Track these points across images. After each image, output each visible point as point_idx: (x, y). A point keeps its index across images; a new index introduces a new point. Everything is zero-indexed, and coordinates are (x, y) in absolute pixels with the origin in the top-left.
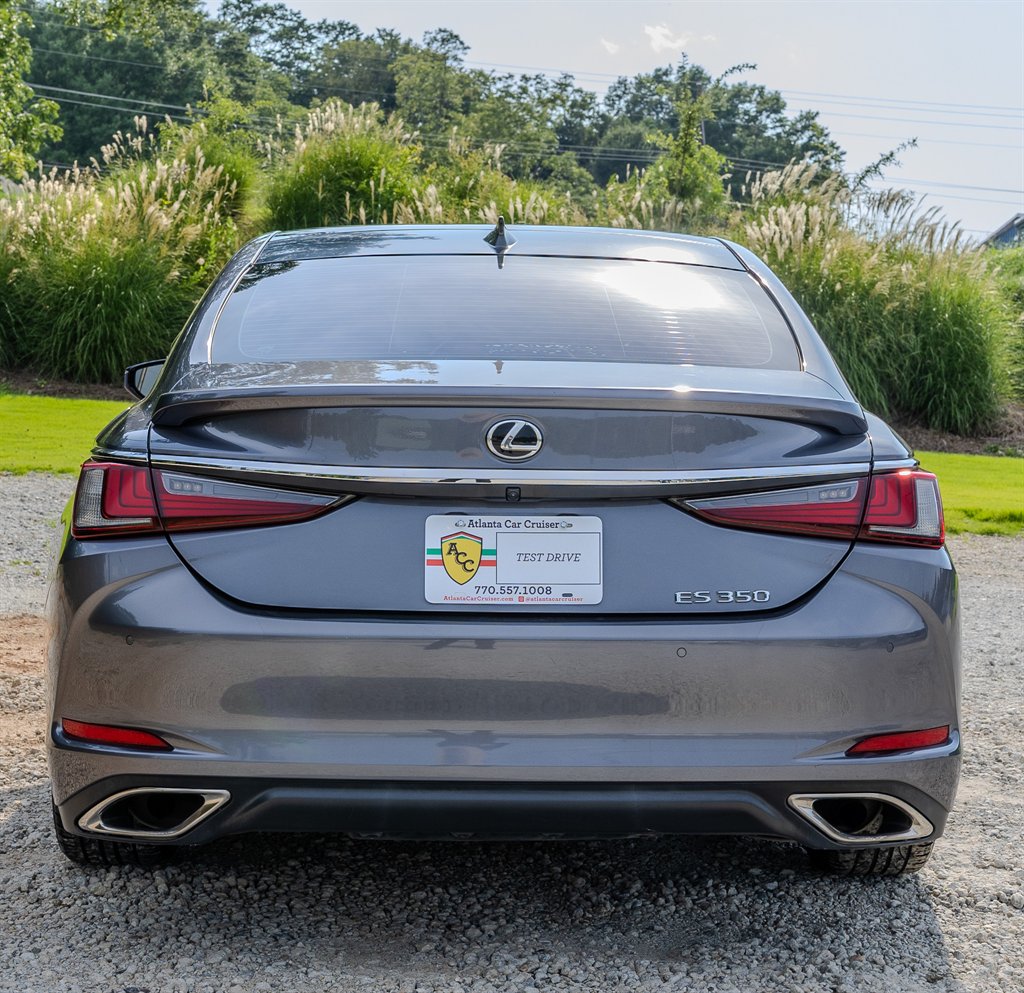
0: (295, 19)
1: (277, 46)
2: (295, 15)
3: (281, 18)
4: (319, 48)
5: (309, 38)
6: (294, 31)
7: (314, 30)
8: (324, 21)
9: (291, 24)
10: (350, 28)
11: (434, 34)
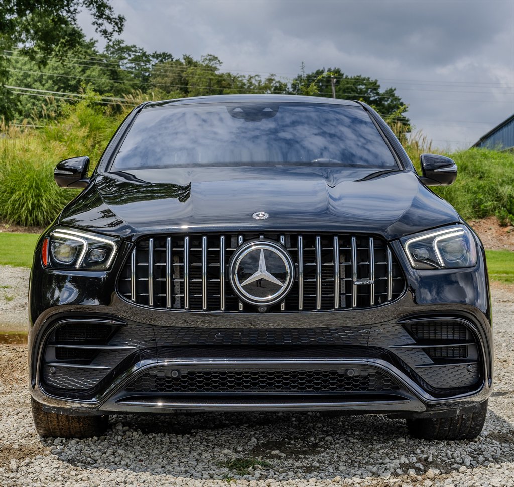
0: (141, 51)
1: (133, 65)
2: (141, 50)
3: (134, 51)
4: (153, 65)
5: (149, 61)
6: (141, 58)
7: (150, 57)
8: (156, 52)
9: (139, 54)
10: (168, 56)
11: (206, 57)
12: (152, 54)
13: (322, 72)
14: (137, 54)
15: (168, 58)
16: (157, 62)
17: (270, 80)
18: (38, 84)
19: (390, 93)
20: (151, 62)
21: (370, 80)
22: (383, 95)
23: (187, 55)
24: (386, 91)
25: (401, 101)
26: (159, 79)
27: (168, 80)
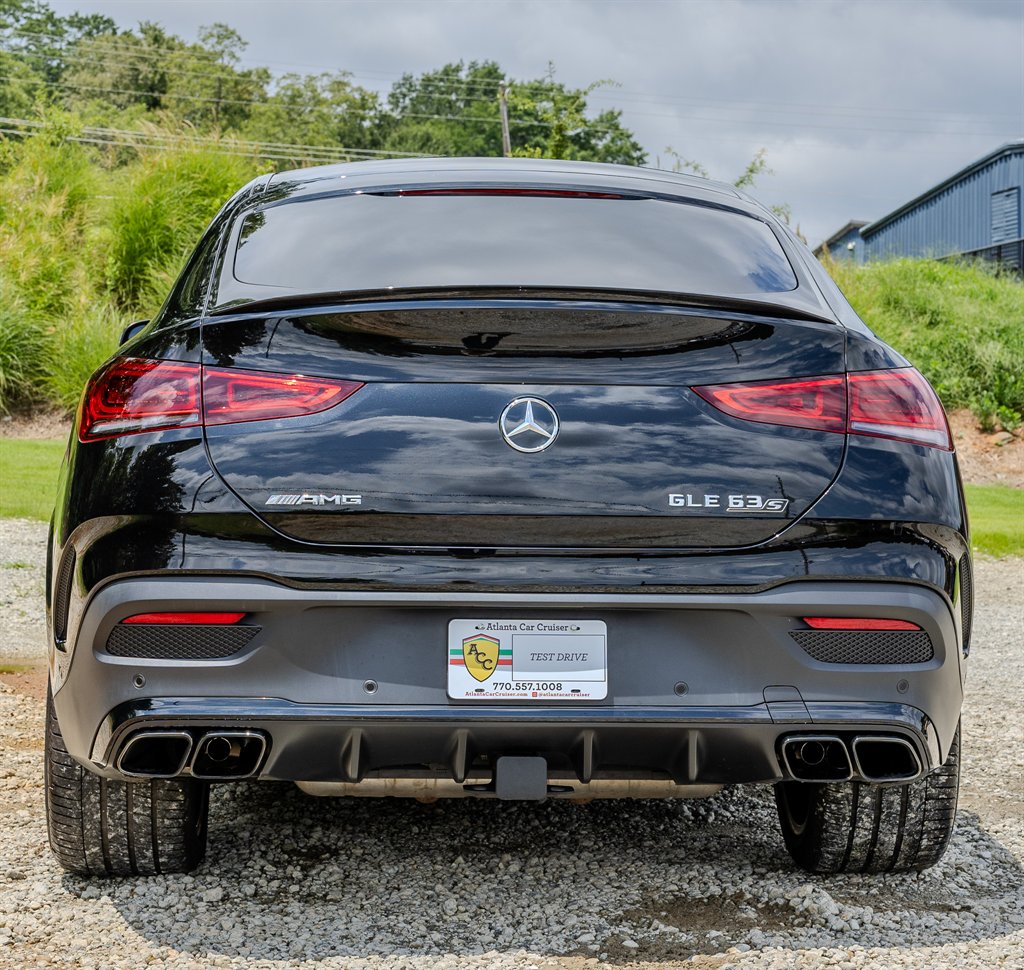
0: (43, 11)
1: (24, 42)
2: (43, 7)
3: (26, 10)
4: (69, 43)
5: (60, 34)
6: (43, 25)
7: (64, 24)
8: (77, 15)
9: (39, 17)
10: (105, 22)
11: (209, 30)
12: (68, 19)
13: (458, 69)
14: (34, 16)
15: (105, 29)
16: (79, 35)
17: (340, 85)
19: (611, 120)
20: (66, 35)
21: (565, 90)
22: (593, 126)
23: (152, 24)
24: (601, 116)
25: (632, 140)
26: (85, 75)
27: (108, 78)
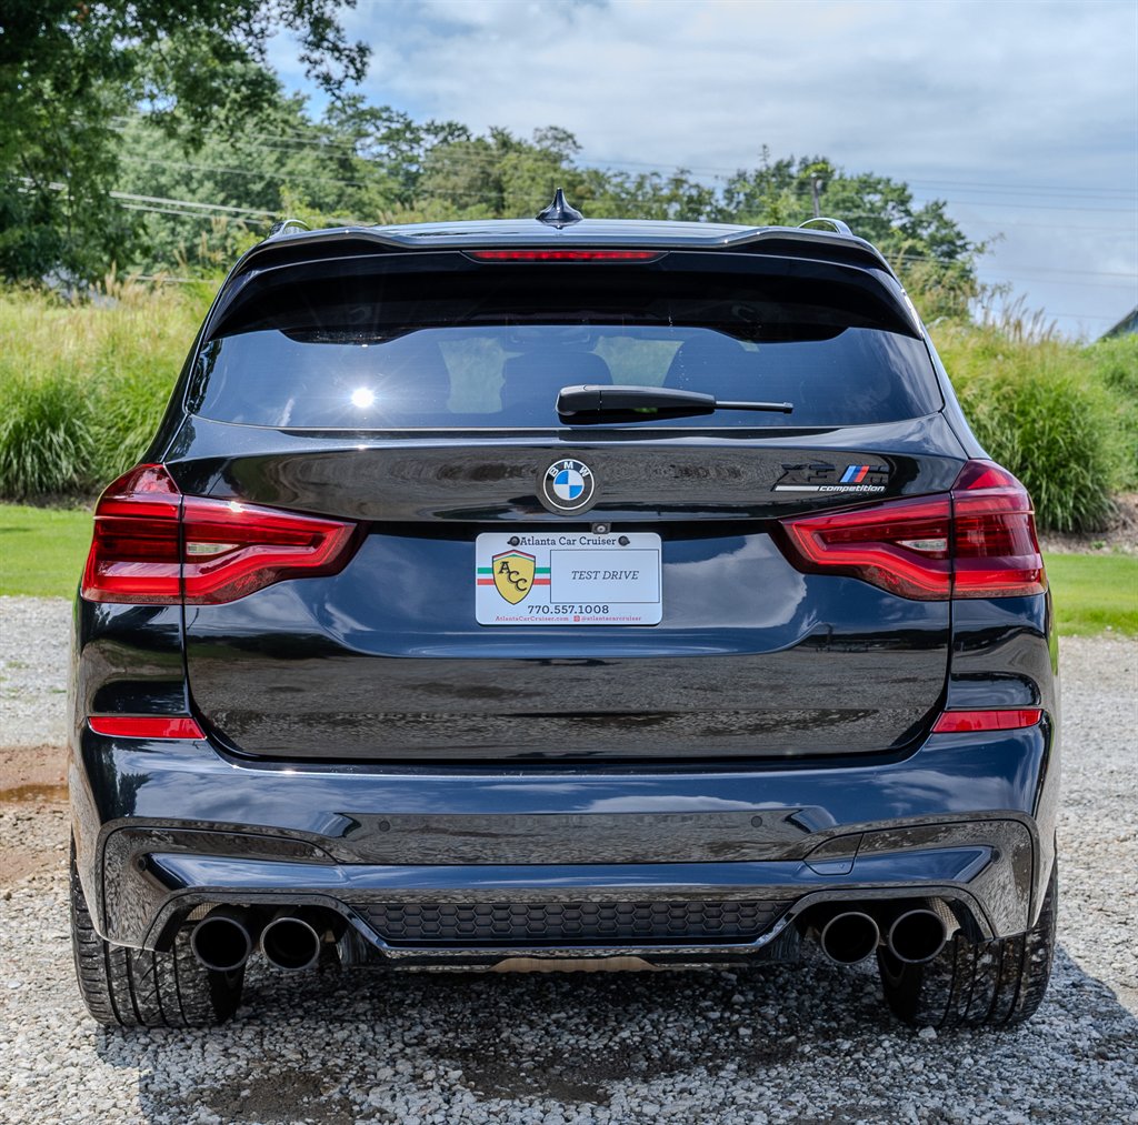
0: (402, 120)
1: (384, 149)
2: (402, 116)
3: (386, 120)
4: (427, 150)
5: (417, 140)
6: (401, 133)
7: (421, 132)
8: (433, 123)
9: (398, 126)
10: (460, 129)
11: (544, 132)
12: (425, 127)
13: (789, 165)
14: (394, 126)
15: (459, 136)
16: (435, 142)
17: (678, 183)
18: (182, 190)
19: (936, 211)
20: (422, 143)
21: (892, 183)
22: (919, 216)
23: (500, 128)
24: (926, 208)
25: (956, 229)
26: (439, 179)
27: (461, 181)
